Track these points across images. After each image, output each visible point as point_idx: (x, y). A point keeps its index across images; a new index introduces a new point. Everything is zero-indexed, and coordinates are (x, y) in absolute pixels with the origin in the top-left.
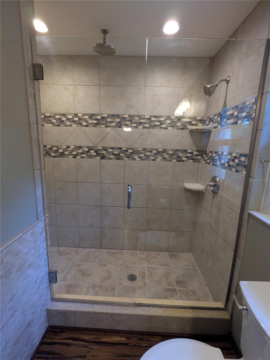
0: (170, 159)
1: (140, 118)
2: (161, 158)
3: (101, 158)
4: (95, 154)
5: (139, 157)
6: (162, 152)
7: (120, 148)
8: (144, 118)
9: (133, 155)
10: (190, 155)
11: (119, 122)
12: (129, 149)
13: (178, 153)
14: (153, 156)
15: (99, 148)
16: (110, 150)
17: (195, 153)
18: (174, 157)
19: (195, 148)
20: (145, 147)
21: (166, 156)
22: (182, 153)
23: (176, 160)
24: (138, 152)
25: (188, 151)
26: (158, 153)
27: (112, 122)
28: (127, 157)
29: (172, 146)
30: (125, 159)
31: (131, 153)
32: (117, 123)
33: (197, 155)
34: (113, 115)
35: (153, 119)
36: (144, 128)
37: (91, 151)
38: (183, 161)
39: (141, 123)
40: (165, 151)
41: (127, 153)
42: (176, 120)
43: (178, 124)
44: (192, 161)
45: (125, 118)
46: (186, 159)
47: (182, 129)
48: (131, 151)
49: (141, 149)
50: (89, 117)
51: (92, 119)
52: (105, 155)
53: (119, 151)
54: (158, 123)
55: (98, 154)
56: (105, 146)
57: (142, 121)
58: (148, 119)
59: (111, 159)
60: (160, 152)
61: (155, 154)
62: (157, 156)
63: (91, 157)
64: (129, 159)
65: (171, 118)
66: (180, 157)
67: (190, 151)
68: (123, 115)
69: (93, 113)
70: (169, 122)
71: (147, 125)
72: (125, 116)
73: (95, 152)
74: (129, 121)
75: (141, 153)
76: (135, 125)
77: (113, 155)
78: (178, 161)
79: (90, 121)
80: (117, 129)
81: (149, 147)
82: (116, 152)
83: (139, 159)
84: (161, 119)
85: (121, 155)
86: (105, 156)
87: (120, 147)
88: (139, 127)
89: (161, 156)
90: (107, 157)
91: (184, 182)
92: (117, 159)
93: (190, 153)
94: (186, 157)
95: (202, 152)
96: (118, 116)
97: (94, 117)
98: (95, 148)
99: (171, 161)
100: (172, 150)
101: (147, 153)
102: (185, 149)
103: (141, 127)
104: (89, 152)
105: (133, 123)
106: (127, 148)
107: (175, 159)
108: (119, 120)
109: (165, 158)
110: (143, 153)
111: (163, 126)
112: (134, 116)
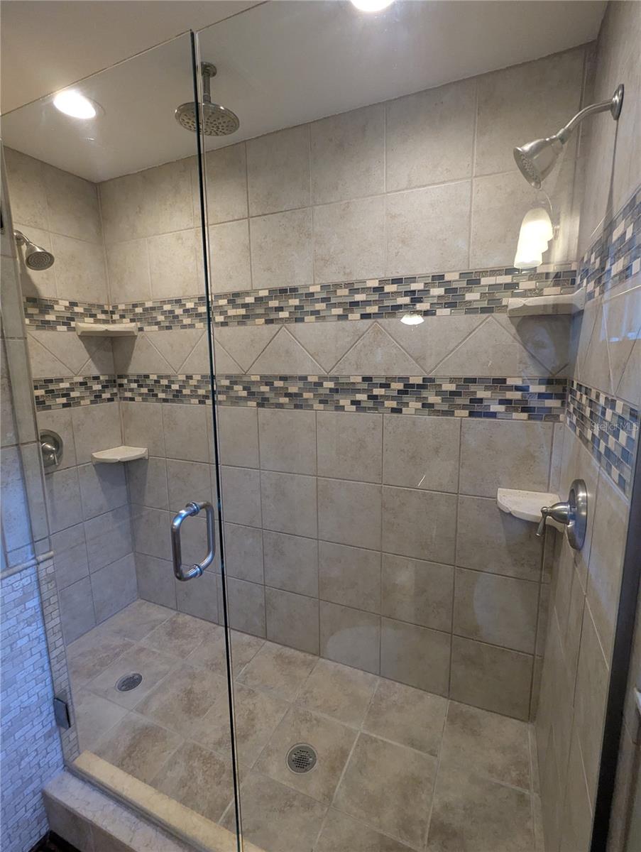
0: (445, 408)
1: (354, 291)
2: (419, 405)
3: (259, 405)
4: (244, 394)
5: (353, 403)
6: (419, 386)
7: (304, 378)
8: (364, 290)
9: (336, 397)
10: (517, 395)
11: (296, 307)
12: (326, 378)
13: (472, 388)
14: (393, 398)
15: (254, 378)
16: (278, 384)
17: (536, 388)
18: (459, 401)
19: (533, 372)
20: (367, 374)
21: (433, 399)
22: (487, 388)
23: (466, 413)
24: (351, 389)
25: (510, 382)
26: (408, 389)
27: (280, 309)
28: (321, 402)
29: (448, 370)
30: (317, 406)
31: (331, 390)
32: (293, 310)
33: (541, 396)
34: (283, 291)
35: (389, 288)
36: (364, 316)
37: (236, 388)
38: (493, 415)
39: (356, 304)
40: (427, 383)
41: (321, 391)
42: (464, 284)
43: (469, 297)
44: (525, 416)
45: (312, 294)
46: (501, 408)
47: (484, 310)
48: (331, 385)
49: (359, 379)
50: (229, 302)
51: (235, 306)
52: (267, 396)
53: (301, 384)
54: (407, 300)
55: (251, 395)
56: (267, 373)
57: (359, 297)
58: (375, 289)
59: (280, 406)
60: (412, 386)
61: (400, 392)
62: (405, 398)
63: (237, 400)
64: (328, 408)
65: (447, 278)
66: (481, 400)
67: (519, 382)
68: (307, 287)
69: (237, 290)
70: (437, 291)
71: (373, 309)
72: (312, 289)
73: (245, 389)
74: (323, 300)
75: (359, 391)
76: (339, 311)
77: (288, 395)
78: (472, 414)
79: (231, 312)
80: (293, 326)
81: (379, 373)
82: (293, 389)
83: (354, 407)
84: (414, 287)
85: (306, 395)
86: (267, 399)
87: (303, 374)
88: (351, 316)
89: (418, 399)
90: (272, 401)
91: (499, 484)
92: (296, 407)
93: (517, 388)
94: (502, 402)
95: (560, 385)
96: (294, 290)
97: (239, 301)
98: (245, 379)
99: (450, 413)
100: (452, 380)
101: (377, 391)
102: (498, 374)
103: (355, 316)
104: (232, 388)
105: (335, 305)
106: (319, 378)
107: (464, 407)
108: (295, 302)
109: (432, 405)
110: (363, 391)
111: (419, 306)
112: (338, 286)
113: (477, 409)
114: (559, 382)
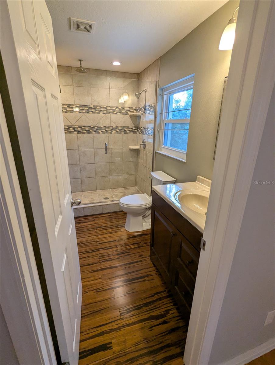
0: (120, 132)
1: (101, 108)
2: (115, 132)
3: (78, 133)
4: (73, 130)
5: (102, 132)
6: (115, 128)
7: (90, 126)
8: (103, 108)
9: (98, 131)
10: (131, 129)
11: (87, 110)
12: (95, 126)
13: (124, 128)
14: (110, 130)
15: (76, 126)
16: (83, 128)
17: (134, 128)
18: (122, 131)
19: (133, 126)
20: (104, 126)
21: (118, 130)
22: (127, 128)
23: (123, 133)
24: (101, 129)
25: (130, 127)
26: (113, 129)
27: (83, 110)
28: (94, 132)
29: (120, 125)
30: (93, 133)
31: (97, 129)
32: (86, 110)
33: (135, 129)
34: (83, 106)
35: (108, 108)
36: (103, 113)
37: (70, 129)
38: (128, 133)
39: (102, 110)
40: (117, 127)
41: (94, 129)
42: (122, 109)
43: (123, 111)
44: (132, 133)
45: (91, 107)
46: (129, 132)
47: (125, 114)
48: (97, 128)
49: (103, 127)
50: (67, 106)
51: (70, 108)
52: (80, 131)
53: (89, 128)
54: (112, 111)
55: (75, 131)
56: (80, 125)
57: (102, 109)
58: (105, 108)
59: (84, 133)
60: (114, 128)
61: (111, 129)
62: (113, 130)
63: (71, 132)
64: (96, 133)
65: (119, 108)
66: (125, 131)
67: (131, 127)
68: (90, 105)
69: (70, 104)
70: (118, 110)
71: (105, 112)
72: (91, 106)
73: (73, 129)
74: (94, 109)
75: (103, 129)
76: (98, 112)
77: (85, 130)
78: (124, 133)
79: (68, 109)
80: (86, 114)
81: (107, 125)
82: (87, 129)
83: (102, 133)
84: (113, 108)
85: (90, 130)
86: (80, 132)
87: (89, 125)
88: (100, 113)
89: (115, 131)
90: (81, 132)
91: (129, 145)
92: (88, 133)
93: (131, 128)
94: (129, 131)
95: (137, 128)
96: (86, 106)
97: (70, 107)
98: (73, 127)
99: (121, 133)
100: (121, 127)
101: (107, 129)
102: (128, 126)
103: (101, 113)
104: (69, 129)
105: (97, 110)
106: (94, 126)
107: (123, 132)
108: (87, 109)
109: (117, 132)
110: (104, 129)
111: (114, 112)
112: (97, 106)
113: (125, 132)
114: (137, 127)
